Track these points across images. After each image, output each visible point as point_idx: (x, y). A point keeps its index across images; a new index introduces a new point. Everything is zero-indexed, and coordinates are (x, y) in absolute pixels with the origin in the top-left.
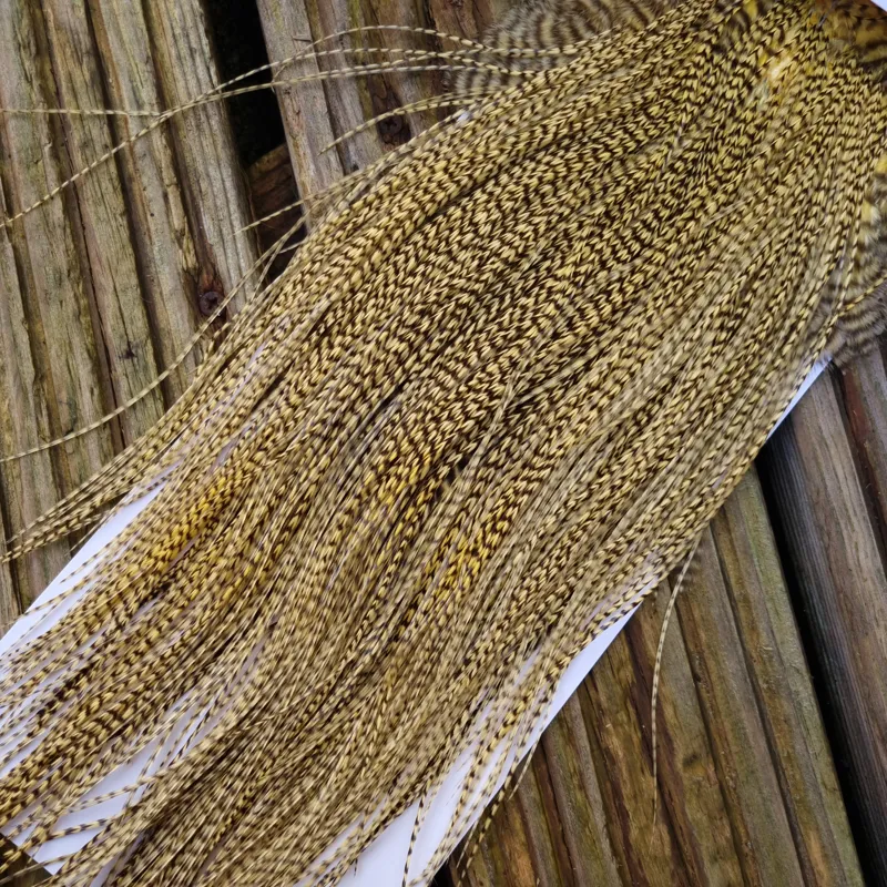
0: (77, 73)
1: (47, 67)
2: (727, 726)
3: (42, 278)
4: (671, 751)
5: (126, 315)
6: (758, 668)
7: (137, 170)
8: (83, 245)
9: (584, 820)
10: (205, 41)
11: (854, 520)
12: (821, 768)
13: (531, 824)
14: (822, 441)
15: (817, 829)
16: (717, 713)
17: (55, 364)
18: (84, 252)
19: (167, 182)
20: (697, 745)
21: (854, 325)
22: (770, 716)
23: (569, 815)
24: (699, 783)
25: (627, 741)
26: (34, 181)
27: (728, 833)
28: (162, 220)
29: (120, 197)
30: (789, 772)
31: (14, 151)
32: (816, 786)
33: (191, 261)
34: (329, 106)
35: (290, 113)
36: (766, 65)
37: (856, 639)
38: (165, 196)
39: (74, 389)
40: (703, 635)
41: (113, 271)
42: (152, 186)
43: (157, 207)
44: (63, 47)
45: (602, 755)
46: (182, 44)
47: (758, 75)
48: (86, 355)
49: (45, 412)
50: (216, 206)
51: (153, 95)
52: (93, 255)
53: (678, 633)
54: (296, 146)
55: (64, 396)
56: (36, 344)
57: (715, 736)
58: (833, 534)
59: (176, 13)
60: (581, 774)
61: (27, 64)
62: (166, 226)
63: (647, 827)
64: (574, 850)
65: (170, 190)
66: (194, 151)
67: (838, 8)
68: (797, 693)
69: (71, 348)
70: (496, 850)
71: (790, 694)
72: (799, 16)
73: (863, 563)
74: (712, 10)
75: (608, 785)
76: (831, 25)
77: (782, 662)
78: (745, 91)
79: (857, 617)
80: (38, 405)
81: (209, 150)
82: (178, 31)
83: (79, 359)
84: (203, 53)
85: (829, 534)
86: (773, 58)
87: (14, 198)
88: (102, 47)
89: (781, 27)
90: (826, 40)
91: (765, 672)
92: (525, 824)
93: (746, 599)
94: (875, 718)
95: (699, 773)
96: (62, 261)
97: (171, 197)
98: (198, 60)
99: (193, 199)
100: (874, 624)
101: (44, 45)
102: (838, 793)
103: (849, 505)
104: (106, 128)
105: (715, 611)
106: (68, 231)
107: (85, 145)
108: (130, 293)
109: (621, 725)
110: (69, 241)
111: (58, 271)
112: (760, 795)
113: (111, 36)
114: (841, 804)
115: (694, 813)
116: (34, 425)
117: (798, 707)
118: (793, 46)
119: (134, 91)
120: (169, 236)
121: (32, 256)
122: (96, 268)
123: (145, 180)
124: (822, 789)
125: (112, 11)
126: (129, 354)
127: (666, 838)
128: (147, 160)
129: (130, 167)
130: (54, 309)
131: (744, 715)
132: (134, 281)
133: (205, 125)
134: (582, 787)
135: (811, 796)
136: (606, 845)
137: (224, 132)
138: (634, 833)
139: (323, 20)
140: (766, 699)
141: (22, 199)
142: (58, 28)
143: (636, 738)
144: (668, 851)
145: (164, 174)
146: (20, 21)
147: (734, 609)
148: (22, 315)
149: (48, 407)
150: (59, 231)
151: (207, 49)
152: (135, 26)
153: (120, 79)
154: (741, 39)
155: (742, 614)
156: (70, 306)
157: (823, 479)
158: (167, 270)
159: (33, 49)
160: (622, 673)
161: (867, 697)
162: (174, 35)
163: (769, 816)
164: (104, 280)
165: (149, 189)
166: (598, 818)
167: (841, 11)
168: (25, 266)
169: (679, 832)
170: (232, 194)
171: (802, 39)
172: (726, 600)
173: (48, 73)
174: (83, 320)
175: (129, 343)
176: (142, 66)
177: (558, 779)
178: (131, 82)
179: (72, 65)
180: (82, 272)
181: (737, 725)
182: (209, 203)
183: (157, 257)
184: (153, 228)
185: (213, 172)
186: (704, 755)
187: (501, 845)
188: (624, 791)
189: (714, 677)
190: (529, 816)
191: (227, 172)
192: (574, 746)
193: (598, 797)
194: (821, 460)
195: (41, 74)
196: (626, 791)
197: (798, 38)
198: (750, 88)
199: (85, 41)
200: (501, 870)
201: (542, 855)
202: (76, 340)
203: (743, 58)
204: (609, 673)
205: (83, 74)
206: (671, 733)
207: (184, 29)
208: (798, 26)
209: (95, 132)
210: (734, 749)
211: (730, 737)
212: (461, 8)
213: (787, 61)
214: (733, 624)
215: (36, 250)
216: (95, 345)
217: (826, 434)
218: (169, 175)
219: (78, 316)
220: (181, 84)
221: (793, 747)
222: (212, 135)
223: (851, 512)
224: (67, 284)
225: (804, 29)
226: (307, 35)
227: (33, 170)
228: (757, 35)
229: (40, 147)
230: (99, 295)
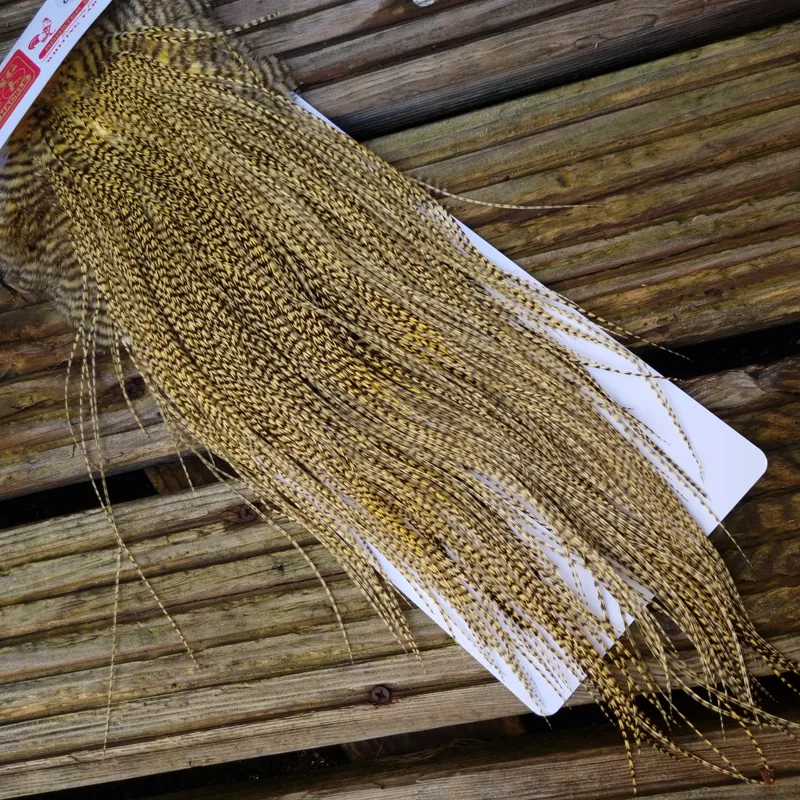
0: (92, 604)
1: (87, 626)
2: (539, 157)
3: (227, 628)
4: (557, 195)
5: (254, 571)
6: (501, 138)
7: (158, 564)
8: (207, 602)
9: (602, 254)
10: (72, 517)
11: (401, 75)
12: (568, 92)
13: (604, 291)
14: (348, 97)
15: (610, 95)
16: (530, 165)
17: (287, 619)
18: (212, 601)
19: (166, 543)
20: (551, 178)
21: (270, 77)
22: (534, 129)
23: (598, 265)
24: (577, 176)
25: (548, 225)
26: (163, 634)
27: (612, 156)
28: (191, 546)
29: (175, 575)
30: (572, 115)
31: (142, 648)
32: (580, 98)
33: (219, 526)
34: (117, 433)
35: (122, 459)
36: (98, 138)
37: (482, 72)
38: (175, 543)
39: (303, 606)
40: (477, 175)
41: (224, 579)
42: (169, 552)
43: (182, 549)
44: (73, 614)
45: (559, 242)
46: (72, 533)
47: (104, 143)
48: (280, 598)
49: (319, 627)
50: (183, 509)
51: (107, 552)
52: (214, 594)
53: (475, 192)
54: (143, 455)
55: (308, 613)
56: (274, 632)
57: (546, 166)
58: (410, 88)
59: (53, 537)
60: (571, 257)
61: (84, 639)
62: (195, 543)
63: (607, 211)
64: (621, 261)
65: (171, 541)
66: (145, 524)
67: (62, 91)
68: (517, 111)
69: (277, 608)
70: (622, 315)
71: (518, 116)
72: (66, 116)
73: (431, 68)
74: (61, 174)
75: (580, 238)
76: (72, 95)
77: (497, 121)
78: (114, 152)
79: (467, 71)
80: (314, 632)
81: (145, 514)
82: (65, 536)
83: (284, 603)
84: (80, 518)
85: (411, 91)
86: (94, 134)
87: (174, 649)
88: (74, 588)
89: (73, 129)
90: (82, 98)
91: (503, 132)
92: (604, 295)
93: (454, 146)
94: (535, 58)
95: (571, 177)
96: (218, 615)
97: (176, 540)
98: (84, 522)
99: (178, 526)
100: (471, 60)
101: (71, 628)
102: (585, 82)
103: (391, 78)
104: (129, 585)
105: (461, 168)
106: (197, 611)
107: (139, 598)
108: (239, 568)
109: (537, 229)
110: (204, 610)
111: (224, 618)
112: (586, 135)
113: (67, 581)
114: (593, 80)
115: (597, 180)
116: (327, 634)
117: (526, 110)
118: (86, 120)
119: (104, 565)
120: (202, 541)
121: (213, 636)
122: (222, 592)
123: (164, 557)
124: (583, 93)
125: (50, 580)
126: (281, 568)
127: (614, 198)
128: (150, 556)
129: (155, 569)
130: (250, 620)
131: (531, 147)
132: (232, 565)
133: (128, 517)
134: (579, 256)
135: (586, 100)
136: (618, 239)
137: (133, 505)
138: (612, 220)
139: (61, 438)
140: (522, 131)
141: (175, 642)
142: (60, 617)
143: (546, 219)
144: (623, 197)
145: (160, 544)
146: (56, 644)
147: (460, 154)
148: (253, 642)
149: (316, 625)
150: (197, 617)
151: (78, 516)
152: (60, 565)
153: (95, 575)
154: (80, 155)
155: (465, 149)
156: (248, 609)
157: (374, 96)
158: (224, 542)
159: (74, 635)
160: (502, 230)
161: (521, 63)
162: (68, 538)
163: (600, 128)
164: (230, 587)
165: (170, 555)
166: (601, 244)
167: (64, 88)
168: (220, 641)
169: (613, 189)
170: (175, 498)
171: (81, 114)
172: (454, 160)
173: (90, 625)
174: (257, 600)
175: (273, 569)
176: (88, 560)
177: (573, 272)
178: (98, 567)
179: (86, 608)
180: (224, 602)
181: (540, 151)
182: (180, 514)
183: (216, 549)
184: (197, 552)
185: (160, 511)
186: (558, 173)
187: (620, 311)
188: (584, 228)
189: (506, 167)
190: (598, 292)
191: (160, 501)
192: (551, 262)
193: (586, 245)
194: (361, 97)
195: (91, 630)
196: (583, 226)
197: (80, 117)
198: (113, 148)
199: (69, 599)
200: (637, 311)
201: (624, 282)
202: (271, 605)
203: (93, 153)
204: (501, 238)
205: (92, 600)
206: (543, 196)
207: (63, 531)
208: (73, 118)
209: (131, 592)
210: (554, 153)
211: (546, 156)
212: (55, 344)
213: (95, 124)
214: (470, 155)
215: (209, 633)
216: (274, 593)
217: (343, 95)
218: (162, 541)
219: (254, 604)
220: (101, 533)
221: (554, 113)
222: (135, 512)
223: (396, 77)
224: (233, 611)
225: (75, 113)
226: (70, 448)
227: (155, 634)
228: (78, 144)
229: (141, 630)
230: (241, 589)
